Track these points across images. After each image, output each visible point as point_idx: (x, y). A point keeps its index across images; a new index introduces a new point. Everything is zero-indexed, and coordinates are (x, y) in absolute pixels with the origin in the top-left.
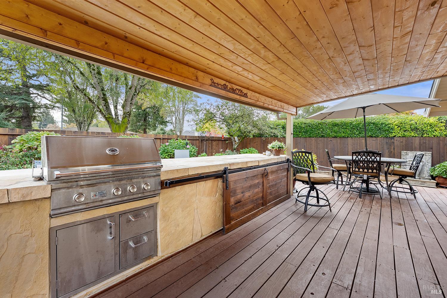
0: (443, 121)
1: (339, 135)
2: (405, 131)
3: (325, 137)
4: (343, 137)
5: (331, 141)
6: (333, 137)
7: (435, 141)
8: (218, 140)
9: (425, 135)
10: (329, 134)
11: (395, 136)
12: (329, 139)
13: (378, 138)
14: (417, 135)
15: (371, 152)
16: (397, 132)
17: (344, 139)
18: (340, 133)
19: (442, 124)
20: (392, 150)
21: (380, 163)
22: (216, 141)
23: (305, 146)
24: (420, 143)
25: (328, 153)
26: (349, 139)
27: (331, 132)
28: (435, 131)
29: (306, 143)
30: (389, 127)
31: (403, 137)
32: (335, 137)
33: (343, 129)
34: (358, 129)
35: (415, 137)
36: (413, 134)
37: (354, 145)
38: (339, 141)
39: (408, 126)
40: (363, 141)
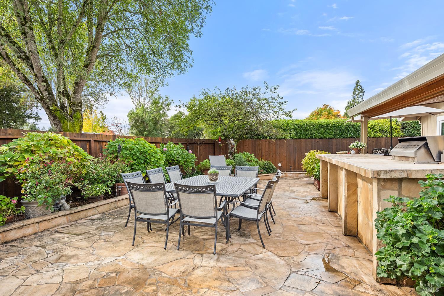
0: (399, 124)
1: (325, 135)
2: (375, 132)
3: (313, 138)
5: (318, 142)
6: (320, 138)
10: (316, 135)
12: (316, 140)
13: (357, 138)
17: (329, 139)
19: (399, 127)
23: (295, 148)
24: (385, 142)
26: (334, 140)
27: (318, 133)
28: (395, 132)
29: (296, 145)
31: (374, 137)
32: (322, 138)
33: (328, 130)
34: (340, 131)
35: (383, 137)
36: (380, 135)
37: (337, 146)
38: (325, 142)
39: (378, 129)
40: (345, 141)
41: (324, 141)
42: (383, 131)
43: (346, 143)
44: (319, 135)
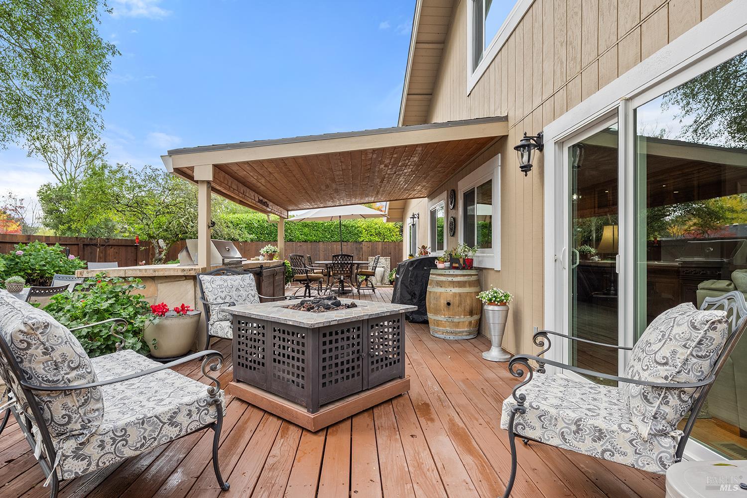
0: (397, 225)
1: (310, 238)
2: (371, 235)
3: (293, 241)
4: (315, 241)
6: (303, 241)
7: (392, 246)
8: (117, 245)
9: (386, 240)
10: (299, 237)
11: (363, 241)
13: (349, 242)
14: (380, 240)
15: (346, 255)
16: (364, 237)
17: (315, 243)
18: (311, 236)
19: (397, 229)
20: (361, 256)
21: (352, 264)
22: (113, 247)
24: (382, 248)
25: (310, 258)
26: (321, 243)
27: (301, 235)
28: (392, 236)
30: (358, 231)
31: (369, 242)
32: (306, 241)
33: (314, 231)
34: (329, 232)
35: (379, 242)
36: (377, 239)
37: (325, 252)
38: (309, 247)
39: (373, 231)
40: (335, 246)
41: (309, 245)
42: (379, 234)
43: (337, 249)
44: (302, 237)
